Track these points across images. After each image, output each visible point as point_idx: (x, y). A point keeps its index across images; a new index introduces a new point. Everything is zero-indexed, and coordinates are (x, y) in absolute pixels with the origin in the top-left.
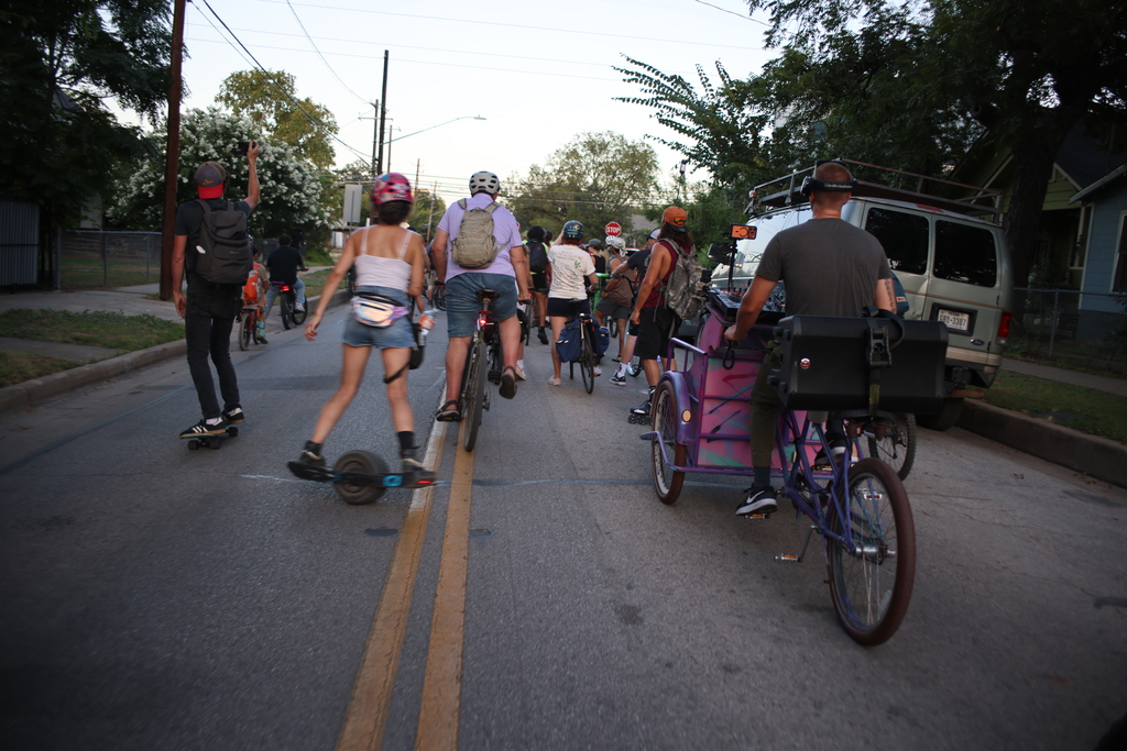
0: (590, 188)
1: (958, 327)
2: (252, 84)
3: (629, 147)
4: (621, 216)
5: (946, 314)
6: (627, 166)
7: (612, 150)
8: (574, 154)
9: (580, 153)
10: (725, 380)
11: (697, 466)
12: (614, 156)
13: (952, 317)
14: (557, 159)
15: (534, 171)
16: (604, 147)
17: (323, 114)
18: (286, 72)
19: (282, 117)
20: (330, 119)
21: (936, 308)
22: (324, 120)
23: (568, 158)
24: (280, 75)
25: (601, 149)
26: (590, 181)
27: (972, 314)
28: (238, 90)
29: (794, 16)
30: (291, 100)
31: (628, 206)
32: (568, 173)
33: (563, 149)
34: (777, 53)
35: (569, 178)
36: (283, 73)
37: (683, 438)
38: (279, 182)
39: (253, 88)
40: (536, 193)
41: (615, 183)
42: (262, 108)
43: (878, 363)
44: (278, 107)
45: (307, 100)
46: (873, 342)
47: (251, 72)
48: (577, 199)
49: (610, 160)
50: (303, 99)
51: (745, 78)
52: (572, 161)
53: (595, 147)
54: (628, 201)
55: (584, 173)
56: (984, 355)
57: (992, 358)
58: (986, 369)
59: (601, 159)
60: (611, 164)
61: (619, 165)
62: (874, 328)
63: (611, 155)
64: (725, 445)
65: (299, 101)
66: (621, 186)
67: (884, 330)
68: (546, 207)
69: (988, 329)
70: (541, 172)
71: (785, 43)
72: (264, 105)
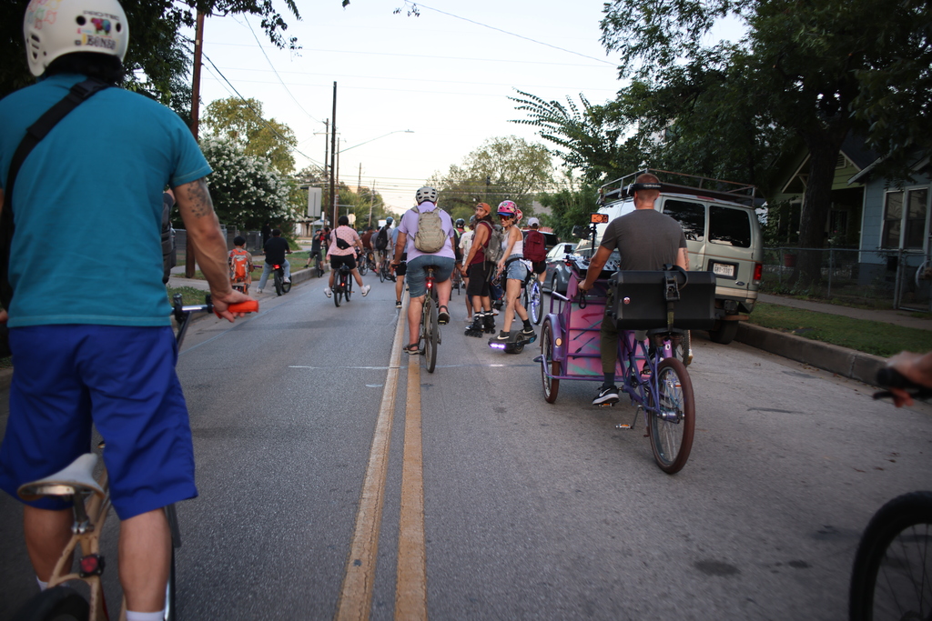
0: (498, 182)
1: (727, 274)
2: (228, 110)
3: (529, 148)
4: (524, 204)
5: (719, 266)
6: (527, 163)
7: (515, 150)
8: (485, 154)
9: (490, 154)
10: (583, 317)
11: (566, 375)
12: (517, 155)
13: (722, 268)
14: (471, 159)
15: (453, 169)
16: (508, 148)
17: (285, 131)
18: (255, 99)
19: (253, 134)
20: (291, 135)
21: (711, 263)
22: (286, 135)
23: (479, 158)
24: (251, 101)
25: (506, 150)
26: (498, 175)
27: (736, 265)
28: (217, 114)
29: (639, 55)
30: (260, 121)
31: (529, 195)
32: (480, 170)
33: (475, 151)
34: (626, 83)
35: (481, 175)
36: (253, 100)
37: (557, 356)
38: (258, 188)
39: (229, 112)
40: (455, 188)
41: (518, 177)
42: (237, 127)
43: (672, 298)
44: (249, 126)
45: (272, 120)
46: (668, 286)
47: (228, 100)
48: (488, 191)
49: (514, 158)
50: (268, 120)
51: (603, 104)
52: (484, 161)
53: (501, 148)
54: (529, 192)
55: (493, 170)
56: (745, 292)
57: (751, 294)
58: (747, 301)
59: (507, 158)
60: (515, 162)
61: (521, 162)
62: (668, 276)
63: (514, 154)
64: (585, 361)
65: (265, 121)
66: (524, 179)
67: (675, 278)
68: (463, 198)
69: (746, 274)
70: (459, 170)
71: (633, 75)
72: (239, 126)
